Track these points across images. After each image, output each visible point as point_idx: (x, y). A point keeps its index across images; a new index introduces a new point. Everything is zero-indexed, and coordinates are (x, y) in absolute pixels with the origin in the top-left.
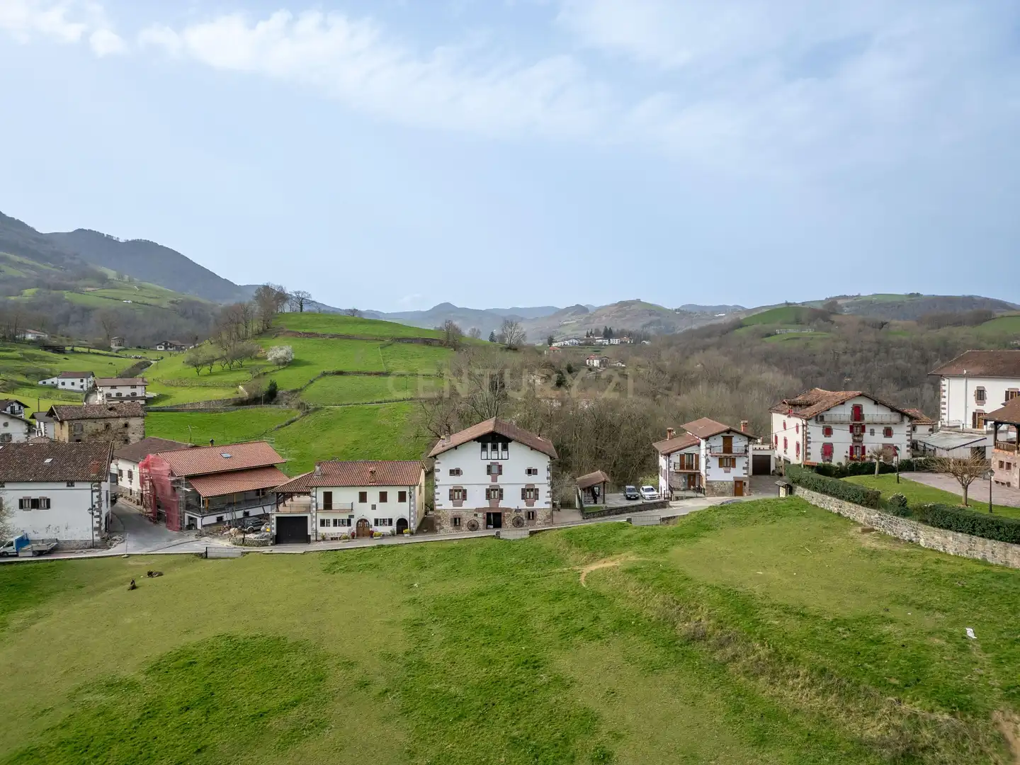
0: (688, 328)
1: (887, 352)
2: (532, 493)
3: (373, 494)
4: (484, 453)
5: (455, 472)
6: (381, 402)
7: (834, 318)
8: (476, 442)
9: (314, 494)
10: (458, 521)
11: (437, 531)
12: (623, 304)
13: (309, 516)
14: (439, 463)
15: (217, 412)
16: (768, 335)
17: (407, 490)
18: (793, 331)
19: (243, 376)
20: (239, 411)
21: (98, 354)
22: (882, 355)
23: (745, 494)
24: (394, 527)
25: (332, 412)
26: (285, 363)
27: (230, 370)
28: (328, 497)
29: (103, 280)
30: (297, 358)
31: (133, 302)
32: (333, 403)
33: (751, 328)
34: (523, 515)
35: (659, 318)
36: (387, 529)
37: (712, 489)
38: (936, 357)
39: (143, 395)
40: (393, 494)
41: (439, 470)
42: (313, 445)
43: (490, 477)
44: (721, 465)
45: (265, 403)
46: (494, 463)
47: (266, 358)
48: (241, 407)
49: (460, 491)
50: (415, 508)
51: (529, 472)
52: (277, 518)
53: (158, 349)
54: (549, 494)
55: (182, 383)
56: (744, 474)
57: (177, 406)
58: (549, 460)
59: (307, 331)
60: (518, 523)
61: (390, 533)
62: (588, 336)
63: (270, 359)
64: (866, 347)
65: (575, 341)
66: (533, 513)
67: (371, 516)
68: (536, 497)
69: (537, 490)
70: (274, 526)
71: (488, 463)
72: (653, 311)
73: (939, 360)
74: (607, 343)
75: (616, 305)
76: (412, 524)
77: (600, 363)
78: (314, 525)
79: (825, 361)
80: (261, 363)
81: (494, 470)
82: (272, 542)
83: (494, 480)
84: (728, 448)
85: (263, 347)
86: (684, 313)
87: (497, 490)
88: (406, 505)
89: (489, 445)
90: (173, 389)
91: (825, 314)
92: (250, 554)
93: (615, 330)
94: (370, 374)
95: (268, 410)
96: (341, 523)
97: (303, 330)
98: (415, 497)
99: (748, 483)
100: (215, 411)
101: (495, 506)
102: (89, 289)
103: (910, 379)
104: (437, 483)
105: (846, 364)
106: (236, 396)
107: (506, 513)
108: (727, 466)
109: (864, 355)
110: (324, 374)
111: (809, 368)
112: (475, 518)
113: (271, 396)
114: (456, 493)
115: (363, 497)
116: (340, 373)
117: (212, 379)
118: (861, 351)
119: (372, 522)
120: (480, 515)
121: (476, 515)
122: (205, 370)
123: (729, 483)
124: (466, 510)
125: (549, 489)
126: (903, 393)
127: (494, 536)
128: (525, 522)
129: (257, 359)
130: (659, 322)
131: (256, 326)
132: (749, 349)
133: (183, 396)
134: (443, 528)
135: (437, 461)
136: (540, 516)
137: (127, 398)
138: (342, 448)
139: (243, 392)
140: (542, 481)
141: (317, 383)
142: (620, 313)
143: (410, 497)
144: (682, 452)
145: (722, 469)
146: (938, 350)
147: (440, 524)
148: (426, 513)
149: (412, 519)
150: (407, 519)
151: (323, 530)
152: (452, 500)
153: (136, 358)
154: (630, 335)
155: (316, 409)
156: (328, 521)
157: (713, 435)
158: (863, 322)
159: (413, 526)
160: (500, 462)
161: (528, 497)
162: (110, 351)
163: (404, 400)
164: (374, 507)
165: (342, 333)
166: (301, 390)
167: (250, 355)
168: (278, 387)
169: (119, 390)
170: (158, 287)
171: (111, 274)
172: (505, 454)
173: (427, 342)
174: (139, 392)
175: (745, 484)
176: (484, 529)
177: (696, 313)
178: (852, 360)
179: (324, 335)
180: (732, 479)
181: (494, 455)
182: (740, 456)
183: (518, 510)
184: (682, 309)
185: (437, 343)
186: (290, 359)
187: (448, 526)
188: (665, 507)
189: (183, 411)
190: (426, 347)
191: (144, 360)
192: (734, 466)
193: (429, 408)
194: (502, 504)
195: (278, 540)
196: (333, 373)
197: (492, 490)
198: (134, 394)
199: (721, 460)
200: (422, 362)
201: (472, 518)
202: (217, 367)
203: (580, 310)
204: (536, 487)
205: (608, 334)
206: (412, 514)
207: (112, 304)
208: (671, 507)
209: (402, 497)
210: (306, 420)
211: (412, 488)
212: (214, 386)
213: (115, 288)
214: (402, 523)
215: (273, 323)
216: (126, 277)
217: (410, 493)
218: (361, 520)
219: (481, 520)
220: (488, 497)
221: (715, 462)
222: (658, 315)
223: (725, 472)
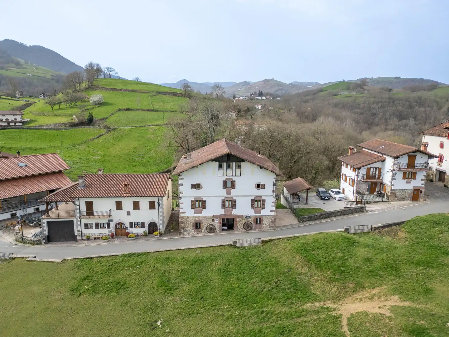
0: (297, 92)
1: (393, 102)
2: (259, 203)
3: (128, 204)
4: (221, 172)
5: (196, 186)
6: (149, 126)
7: (365, 87)
8: (214, 162)
9: (77, 203)
10: (198, 225)
11: (181, 233)
12: (266, 81)
13: (74, 220)
14: (182, 179)
15: (60, 130)
16: (335, 95)
17: (156, 199)
18: (346, 93)
19: (76, 110)
20: (72, 130)
21: (5, 99)
22: (391, 104)
23: (421, 200)
24: (146, 229)
25: (122, 131)
26: (99, 104)
27: (70, 107)
28: (89, 206)
29: (18, 64)
30: (106, 101)
31: (33, 75)
32: (124, 126)
33: (327, 92)
34: (251, 220)
35: (282, 87)
36: (140, 231)
37: (395, 195)
38: (416, 105)
39: (21, 120)
40: (144, 203)
41: (182, 185)
42: (112, 149)
43: (225, 190)
44: (404, 178)
45: (87, 125)
46: (228, 179)
47: (89, 101)
48: (73, 127)
49: (200, 201)
50: (163, 213)
51: (258, 186)
52: (48, 222)
53: (40, 97)
54: (274, 204)
55: (43, 113)
56: (422, 184)
57: (39, 126)
58: (275, 177)
59: (112, 87)
60: (248, 227)
61: (143, 233)
62: (251, 95)
63: (91, 102)
64: (383, 101)
65: (245, 97)
66: (260, 219)
67: (127, 221)
68: (263, 206)
69: (264, 201)
70: (46, 228)
71: (224, 178)
72: (279, 84)
73: (417, 106)
74: (260, 99)
75: (262, 81)
76: (161, 227)
77: (261, 107)
78: (79, 227)
79: (364, 107)
80: (87, 104)
81: (229, 185)
82: (44, 241)
83: (229, 193)
84: (411, 164)
85: (88, 95)
86: (293, 85)
87: (230, 201)
88: (155, 212)
89: (225, 164)
90: (39, 117)
91: (361, 85)
92: (16, 260)
93: (263, 93)
94: (144, 110)
95: (88, 130)
96: (102, 226)
97: (110, 87)
98: (163, 205)
99: (424, 191)
100: (59, 129)
101: (229, 213)
102: (11, 68)
103: (403, 116)
104: (181, 195)
105: (373, 109)
106: (71, 121)
107: (238, 219)
108: (408, 178)
109: (383, 104)
110: (120, 110)
111: (357, 110)
112: (213, 223)
113: (90, 121)
114: (197, 203)
115: (119, 206)
116: (128, 110)
117: (59, 112)
118: (381, 102)
119: (128, 225)
120: (217, 221)
121: (213, 221)
122: (56, 107)
123: (409, 191)
124: (205, 217)
125: (274, 200)
126: (400, 122)
127: (231, 245)
128: (254, 226)
129: (85, 101)
130: (282, 89)
131: (85, 84)
132: (328, 102)
133: (43, 121)
134: (186, 231)
135: (180, 177)
136: (266, 222)
137: (12, 121)
138: (127, 152)
139: (75, 119)
140: (268, 194)
141: (115, 115)
142: (265, 85)
143: (159, 205)
144: (369, 166)
145: (405, 181)
146: (417, 102)
147: (183, 228)
148: (173, 210)
149: (161, 222)
150: (157, 222)
151: (86, 232)
152: (194, 209)
153: (26, 101)
154: (270, 95)
155: (114, 129)
156: (91, 224)
157: (401, 155)
158: (382, 89)
159: (162, 228)
160: (234, 179)
161: (256, 206)
162: (15, 98)
163: (163, 125)
164: (129, 213)
165: (130, 88)
166: (107, 118)
167: (81, 99)
168: (94, 117)
169: (7, 117)
170: (45, 68)
171: (22, 61)
172: (238, 172)
173: (175, 94)
174: (19, 118)
175: (421, 192)
176: (220, 232)
177: (299, 85)
178: (377, 107)
179: (121, 90)
180: (412, 188)
181: (229, 172)
182: (421, 170)
183: (248, 217)
184: (292, 83)
185: (180, 95)
186: (102, 102)
187: (190, 229)
188: (362, 212)
189: (41, 129)
190: (175, 97)
191: (30, 102)
192: (415, 178)
193: (175, 129)
194: (235, 212)
195: (49, 239)
196: (124, 110)
197: (227, 200)
198: (16, 119)
199: (405, 173)
200: (172, 104)
201: (210, 222)
202: (63, 106)
203: (246, 83)
204: (263, 198)
205: (261, 94)
206: (161, 218)
207: (21, 76)
208: (367, 211)
209: (152, 205)
210: (109, 134)
211: (160, 198)
212: (60, 116)
213: (24, 68)
214: (153, 227)
215: (94, 83)
216: (29, 63)
217: (159, 202)
218: (119, 224)
219: (217, 224)
220: (224, 206)
221: (400, 175)
222: (282, 86)
223: (407, 183)
